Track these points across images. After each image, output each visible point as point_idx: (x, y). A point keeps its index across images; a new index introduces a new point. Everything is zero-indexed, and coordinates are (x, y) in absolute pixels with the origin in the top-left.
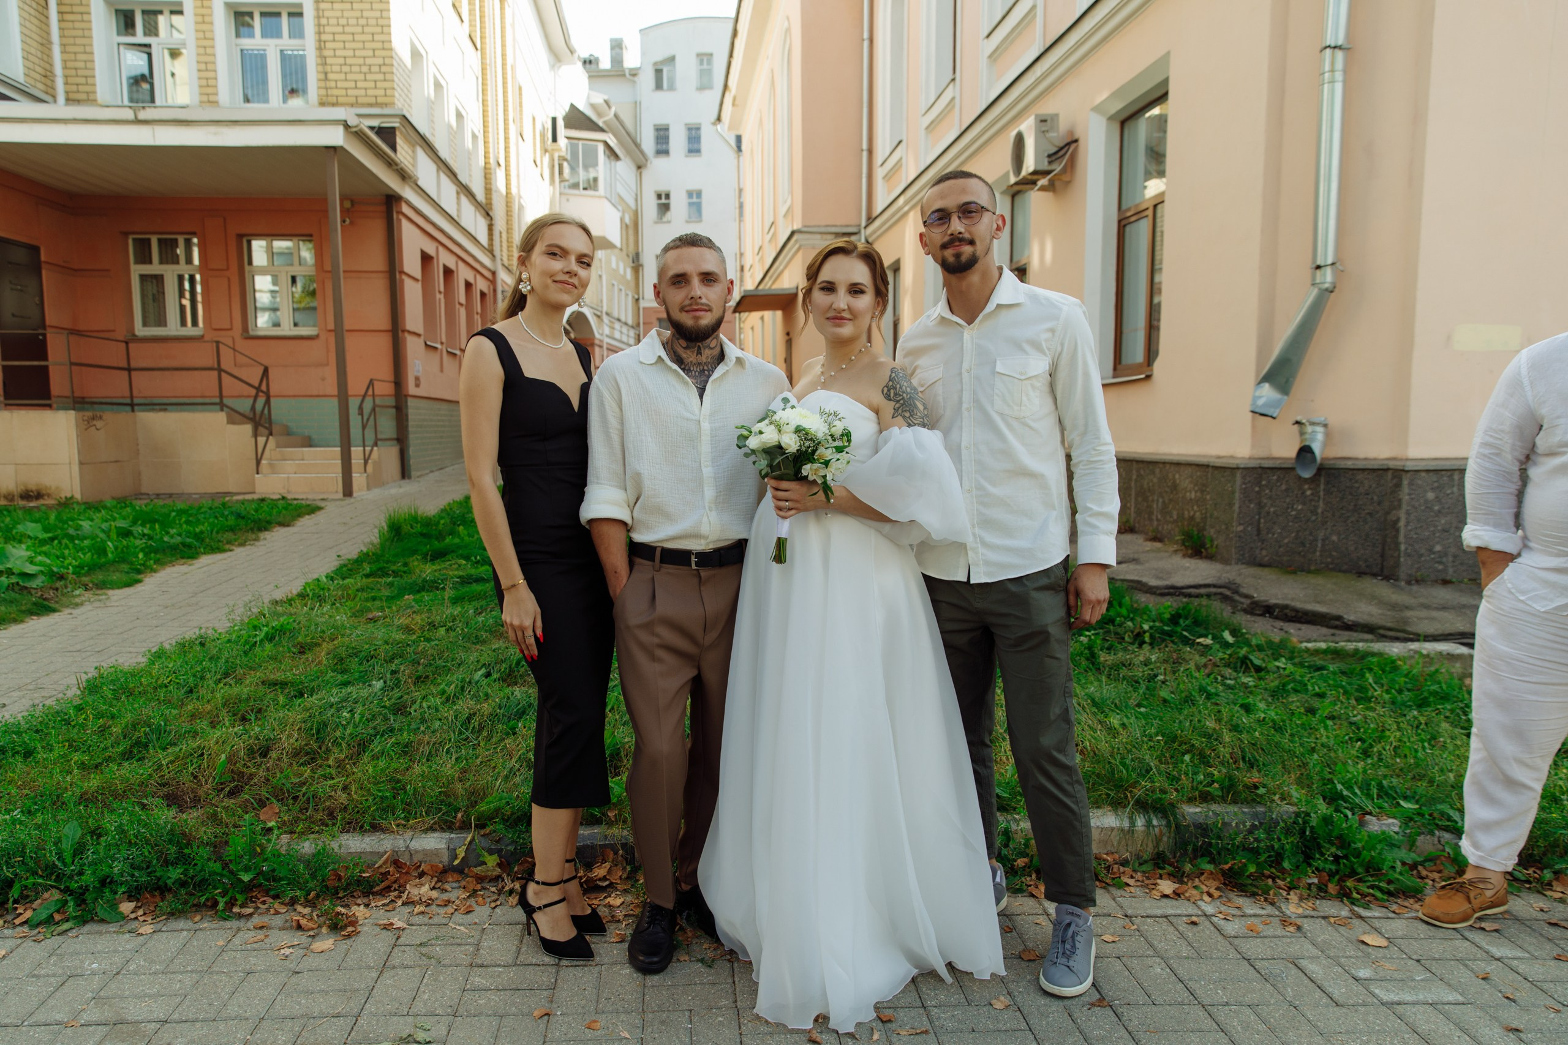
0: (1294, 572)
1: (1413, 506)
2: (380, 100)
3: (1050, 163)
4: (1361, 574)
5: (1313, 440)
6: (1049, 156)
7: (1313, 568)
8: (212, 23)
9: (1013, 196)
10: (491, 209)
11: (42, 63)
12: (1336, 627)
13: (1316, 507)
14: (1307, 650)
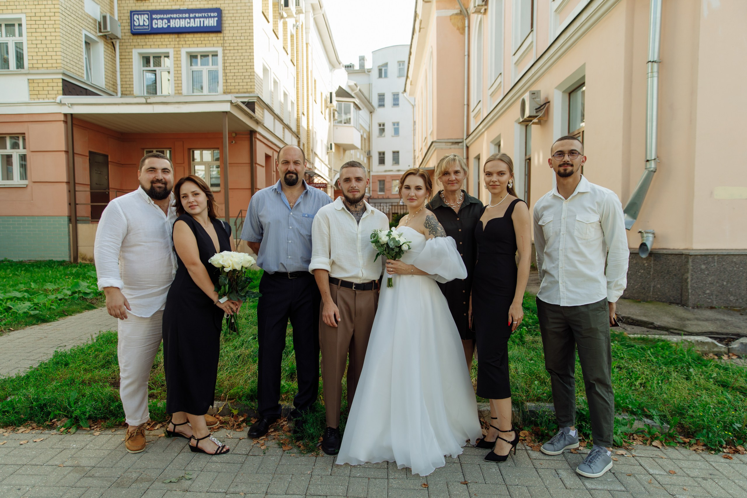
0: (640, 302)
1: (695, 272)
2: (249, 90)
3: (537, 112)
4: (671, 303)
5: (647, 240)
6: (536, 109)
7: (649, 300)
8: (180, 61)
9: (527, 126)
10: (299, 134)
11: (112, 80)
12: (650, 328)
13: (650, 271)
14: (630, 338)
